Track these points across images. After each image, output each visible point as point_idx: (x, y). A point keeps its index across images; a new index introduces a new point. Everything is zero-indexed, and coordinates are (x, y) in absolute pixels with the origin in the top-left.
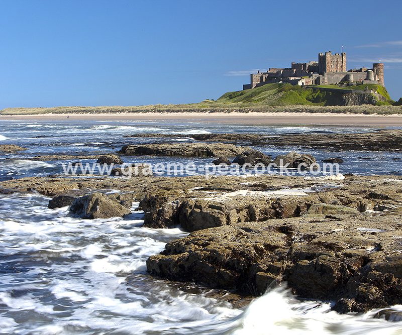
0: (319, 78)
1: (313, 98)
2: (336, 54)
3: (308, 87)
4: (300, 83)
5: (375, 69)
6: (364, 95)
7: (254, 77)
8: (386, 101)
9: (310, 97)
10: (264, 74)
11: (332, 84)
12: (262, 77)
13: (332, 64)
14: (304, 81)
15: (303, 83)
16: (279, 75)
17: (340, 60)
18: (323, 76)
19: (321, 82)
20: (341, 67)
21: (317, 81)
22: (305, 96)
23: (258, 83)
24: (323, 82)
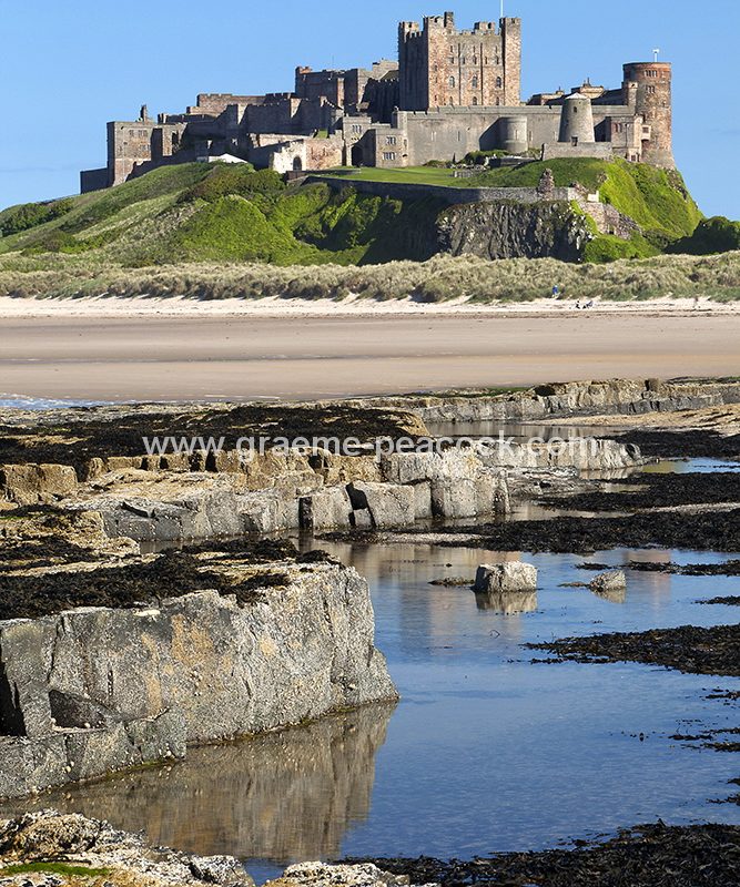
0: (370, 137)
1: (325, 228)
2: (477, 26)
3: (312, 177)
4: (282, 164)
5: (633, 88)
6: (534, 208)
7: (120, 137)
8: (635, 236)
9: (313, 225)
10: (173, 120)
11: (431, 164)
12: (156, 137)
13: (455, 73)
14: (302, 151)
15: (297, 162)
16: (231, 125)
17: (491, 52)
18: (394, 125)
19: (380, 156)
20: (499, 82)
21: (363, 152)
22: (287, 222)
23: (140, 161)
24: (388, 155)
